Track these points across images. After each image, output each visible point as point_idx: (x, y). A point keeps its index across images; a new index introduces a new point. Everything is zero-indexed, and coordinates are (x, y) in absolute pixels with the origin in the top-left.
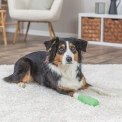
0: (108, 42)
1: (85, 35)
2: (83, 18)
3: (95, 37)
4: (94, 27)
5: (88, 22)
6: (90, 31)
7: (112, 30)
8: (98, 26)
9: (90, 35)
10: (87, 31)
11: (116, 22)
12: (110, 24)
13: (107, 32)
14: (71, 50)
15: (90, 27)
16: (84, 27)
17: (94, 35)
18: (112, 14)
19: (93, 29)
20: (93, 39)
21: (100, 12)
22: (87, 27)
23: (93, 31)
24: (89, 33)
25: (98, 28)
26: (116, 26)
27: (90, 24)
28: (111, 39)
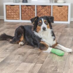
0: (25, 20)
1: (9, 16)
2: (6, 6)
3: (16, 17)
4: (15, 11)
5: (10, 8)
6: (12, 14)
7: (27, 12)
8: (17, 10)
9: (12, 16)
10: (10, 14)
11: (29, 7)
12: (25, 9)
13: (24, 13)
14: (45, 23)
15: (12, 11)
16: (8, 12)
17: (15, 16)
18: (25, 2)
19: (14, 12)
20: (15, 18)
21: (17, 2)
22: (10, 11)
23: (15, 14)
24: (12, 15)
25: (18, 11)
26: (29, 10)
27: (12, 9)
28: (26, 18)
